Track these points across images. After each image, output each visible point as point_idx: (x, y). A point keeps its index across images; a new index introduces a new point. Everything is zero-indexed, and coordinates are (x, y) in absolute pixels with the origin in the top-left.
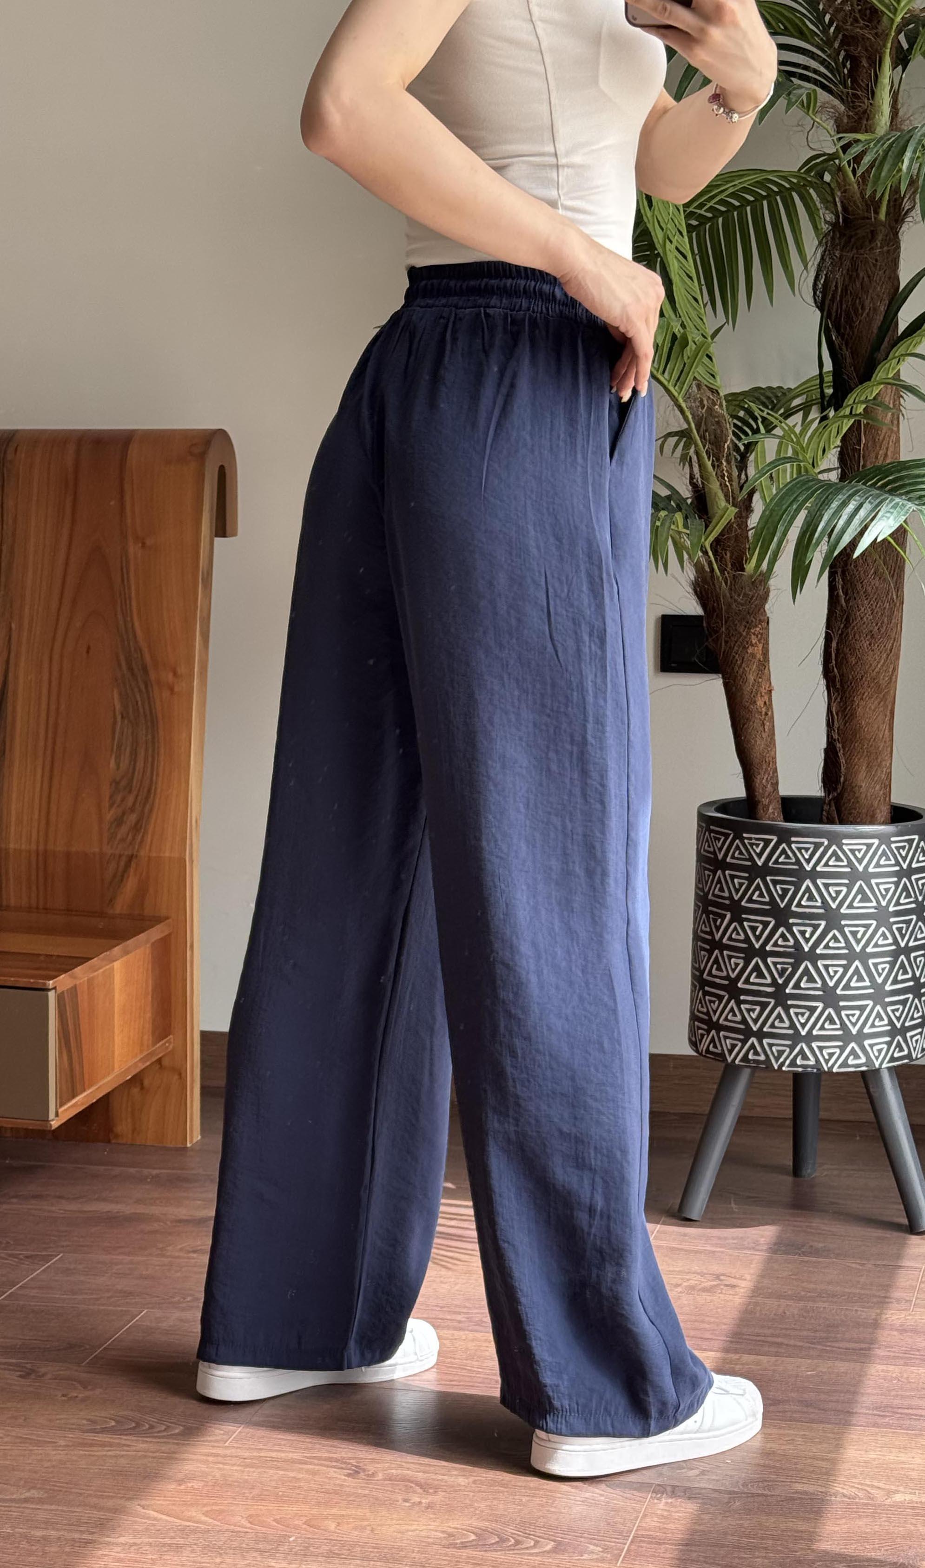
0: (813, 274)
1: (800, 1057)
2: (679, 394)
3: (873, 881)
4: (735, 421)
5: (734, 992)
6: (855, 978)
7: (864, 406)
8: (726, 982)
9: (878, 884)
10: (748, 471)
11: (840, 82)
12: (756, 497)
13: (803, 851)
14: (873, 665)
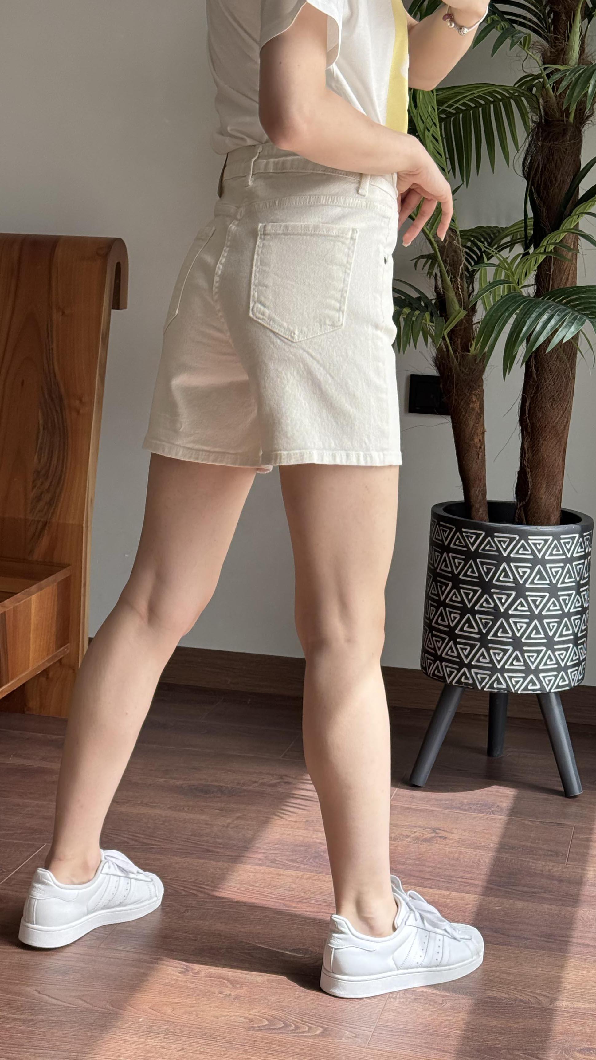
0: (523, 156)
1: (496, 682)
2: (430, 232)
3: (548, 566)
4: (466, 250)
5: (453, 637)
6: (534, 632)
7: (553, 246)
8: (447, 629)
9: (551, 568)
10: (474, 286)
11: (546, 28)
12: (479, 303)
13: (502, 543)
14: (553, 420)
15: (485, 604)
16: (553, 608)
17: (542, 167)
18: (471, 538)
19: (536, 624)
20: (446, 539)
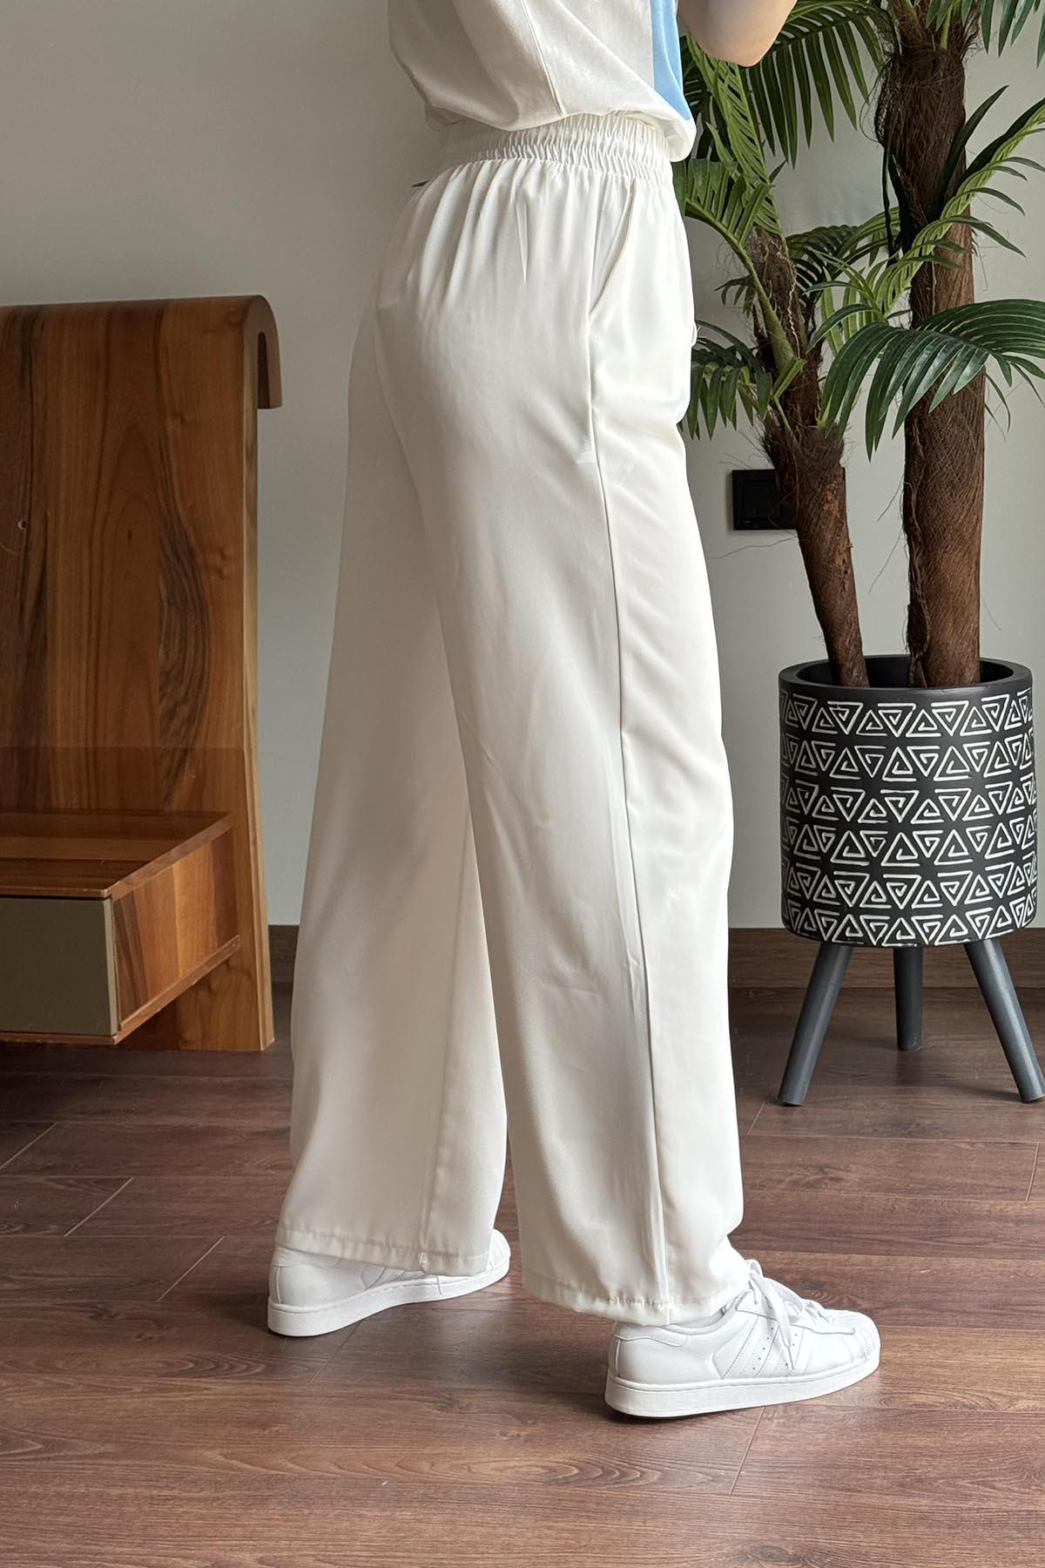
0: (874, 107)
1: (899, 932)
2: (739, 241)
3: (965, 746)
4: (799, 266)
5: (827, 869)
6: (953, 848)
7: (933, 246)
8: (819, 858)
9: (970, 749)
10: (816, 319)
12: (825, 345)
13: (891, 717)
14: (956, 519)
15: (872, 814)
16: (980, 809)
17: (905, 123)
18: (843, 715)
19: (954, 835)
20: (805, 719)
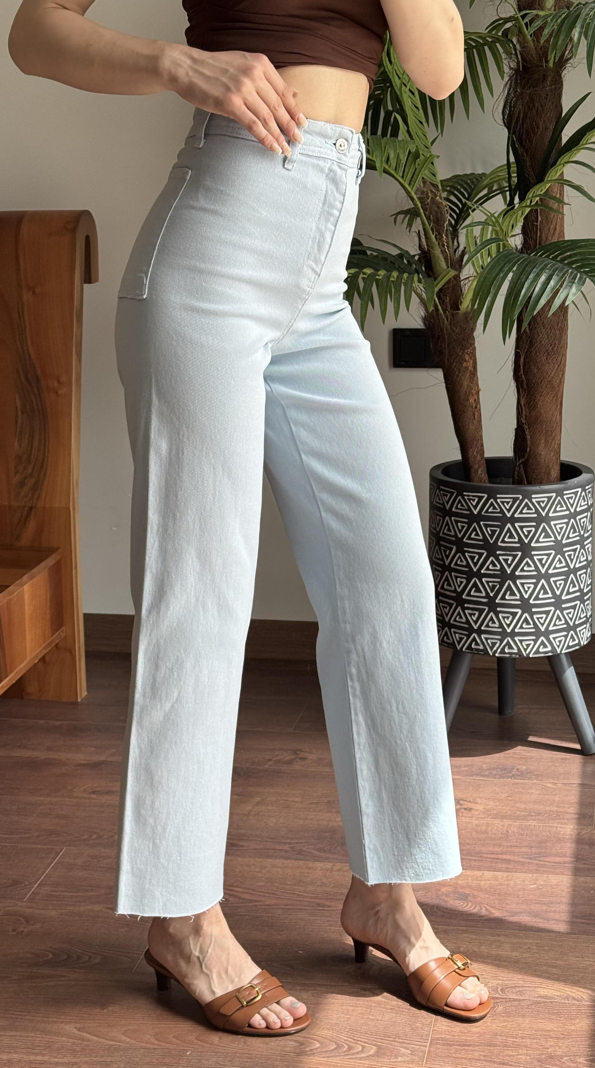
0: (502, 104)
2: (412, 189)
3: (552, 523)
5: (461, 602)
6: (542, 592)
7: (539, 198)
8: (454, 595)
9: (555, 525)
10: (459, 240)
13: (505, 504)
14: (549, 373)
15: (491, 567)
16: (558, 565)
17: (523, 116)
18: (473, 502)
19: (543, 584)
20: (448, 502)
